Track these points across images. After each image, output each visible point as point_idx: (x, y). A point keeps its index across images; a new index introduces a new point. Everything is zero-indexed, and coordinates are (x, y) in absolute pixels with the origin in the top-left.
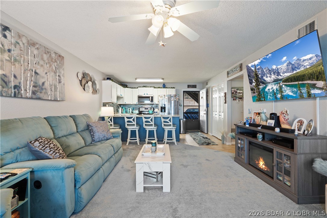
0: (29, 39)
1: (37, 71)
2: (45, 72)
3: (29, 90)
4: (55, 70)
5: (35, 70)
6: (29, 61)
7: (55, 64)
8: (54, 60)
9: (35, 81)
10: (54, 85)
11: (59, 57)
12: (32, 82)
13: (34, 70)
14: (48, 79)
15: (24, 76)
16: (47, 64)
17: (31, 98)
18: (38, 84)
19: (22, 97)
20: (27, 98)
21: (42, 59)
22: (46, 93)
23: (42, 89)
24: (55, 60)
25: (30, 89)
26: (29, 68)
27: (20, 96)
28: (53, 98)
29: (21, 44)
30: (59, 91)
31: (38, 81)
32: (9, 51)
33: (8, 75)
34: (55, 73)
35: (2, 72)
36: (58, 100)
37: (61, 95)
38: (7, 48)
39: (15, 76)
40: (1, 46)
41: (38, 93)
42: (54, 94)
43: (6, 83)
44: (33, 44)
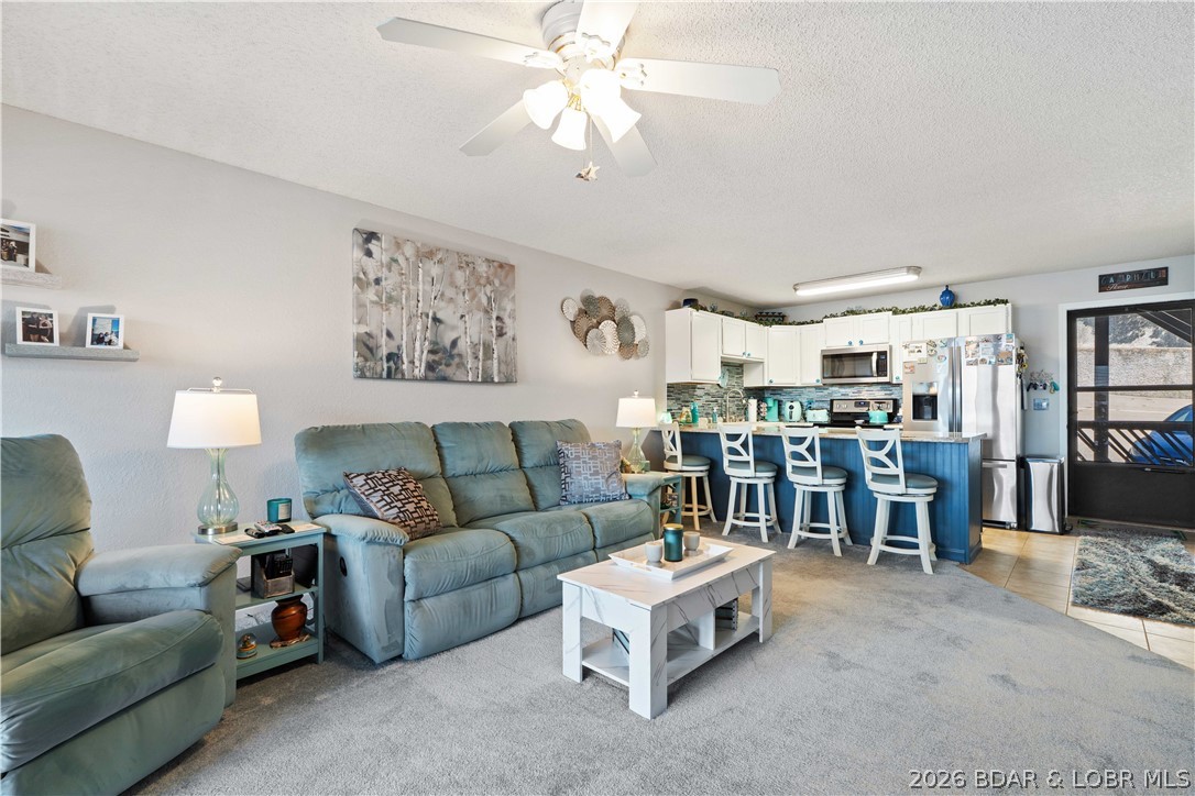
0: (419, 245)
1: (439, 316)
2: (459, 315)
3: (421, 360)
4: (486, 304)
5: (434, 314)
6: (420, 294)
7: (489, 289)
8: (483, 281)
9: (434, 339)
10: (484, 344)
11: (499, 270)
12: (427, 343)
13: (430, 315)
14: (468, 330)
15: (407, 330)
16: (464, 293)
17: (425, 379)
18: (441, 346)
19: (403, 379)
20: (414, 379)
21: (453, 284)
22: (462, 365)
23: (451, 356)
24: (488, 278)
25: (421, 357)
26: (420, 312)
27: (399, 376)
28: (480, 375)
29: (401, 260)
30: (499, 357)
31: (442, 338)
32: (377, 281)
33: (375, 333)
34: (486, 312)
35: (363, 329)
36: (496, 380)
37: (503, 367)
38: (372, 277)
39: (389, 335)
40: (362, 276)
41: (442, 367)
42: (483, 367)
43: (371, 350)
44: (430, 254)
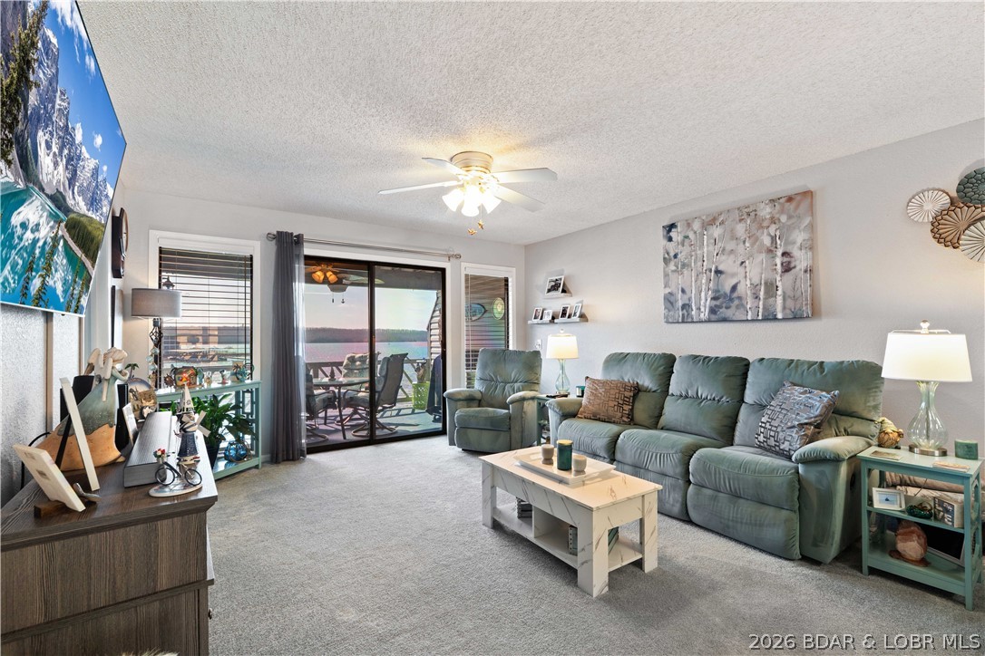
0: (704, 218)
1: (720, 268)
2: (739, 262)
3: (705, 307)
4: (769, 244)
5: (716, 267)
6: (705, 255)
7: (773, 228)
8: (766, 223)
9: (716, 288)
10: (766, 283)
11: (788, 204)
12: (710, 292)
13: (713, 269)
14: (748, 274)
15: (695, 285)
16: (744, 242)
17: (709, 321)
18: (722, 292)
19: (693, 322)
20: (701, 322)
21: (734, 238)
22: (741, 306)
23: (731, 300)
24: (772, 218)
25: (706, 303)
26: (705, 269)
27: (690, 320)
28: (760, 314)
29: (691, 235)
30: (784, 292)
31: (722, 286)
32: (675, 256)
33: (675, 291)
34: (770, 251)
35: (668, 290)
36: (780, 316)
37: (790, 303)
38: (672, 254)
39: (683, 291)
40: (666, 256)
41: (723, 310)
42: (764, 305)
43: (672, 303)
44: (712, 222)
